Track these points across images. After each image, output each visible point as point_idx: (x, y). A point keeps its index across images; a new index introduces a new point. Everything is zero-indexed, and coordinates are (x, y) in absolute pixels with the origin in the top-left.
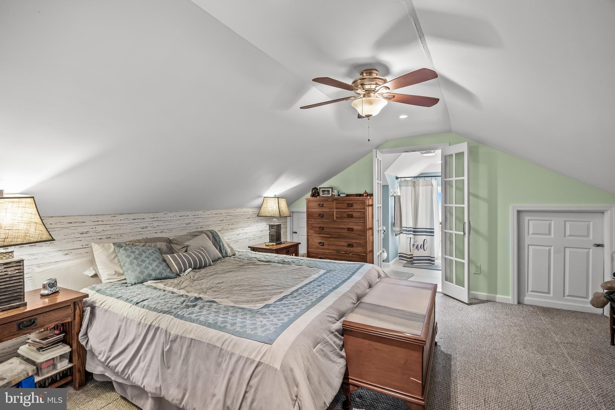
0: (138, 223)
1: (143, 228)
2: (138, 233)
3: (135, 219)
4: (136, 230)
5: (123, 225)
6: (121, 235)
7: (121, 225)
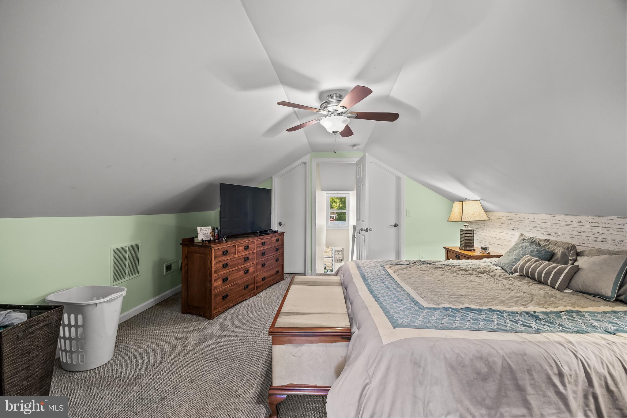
0: (575, 226)
1: (581, 232)
2: (575, 237)
3: (572, 221)
4: (573, 233)
5: (561, 225)
6: (559, 234)
7: (559, 225)
